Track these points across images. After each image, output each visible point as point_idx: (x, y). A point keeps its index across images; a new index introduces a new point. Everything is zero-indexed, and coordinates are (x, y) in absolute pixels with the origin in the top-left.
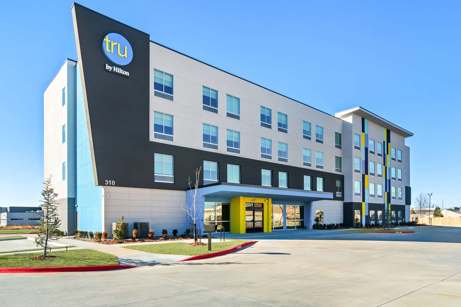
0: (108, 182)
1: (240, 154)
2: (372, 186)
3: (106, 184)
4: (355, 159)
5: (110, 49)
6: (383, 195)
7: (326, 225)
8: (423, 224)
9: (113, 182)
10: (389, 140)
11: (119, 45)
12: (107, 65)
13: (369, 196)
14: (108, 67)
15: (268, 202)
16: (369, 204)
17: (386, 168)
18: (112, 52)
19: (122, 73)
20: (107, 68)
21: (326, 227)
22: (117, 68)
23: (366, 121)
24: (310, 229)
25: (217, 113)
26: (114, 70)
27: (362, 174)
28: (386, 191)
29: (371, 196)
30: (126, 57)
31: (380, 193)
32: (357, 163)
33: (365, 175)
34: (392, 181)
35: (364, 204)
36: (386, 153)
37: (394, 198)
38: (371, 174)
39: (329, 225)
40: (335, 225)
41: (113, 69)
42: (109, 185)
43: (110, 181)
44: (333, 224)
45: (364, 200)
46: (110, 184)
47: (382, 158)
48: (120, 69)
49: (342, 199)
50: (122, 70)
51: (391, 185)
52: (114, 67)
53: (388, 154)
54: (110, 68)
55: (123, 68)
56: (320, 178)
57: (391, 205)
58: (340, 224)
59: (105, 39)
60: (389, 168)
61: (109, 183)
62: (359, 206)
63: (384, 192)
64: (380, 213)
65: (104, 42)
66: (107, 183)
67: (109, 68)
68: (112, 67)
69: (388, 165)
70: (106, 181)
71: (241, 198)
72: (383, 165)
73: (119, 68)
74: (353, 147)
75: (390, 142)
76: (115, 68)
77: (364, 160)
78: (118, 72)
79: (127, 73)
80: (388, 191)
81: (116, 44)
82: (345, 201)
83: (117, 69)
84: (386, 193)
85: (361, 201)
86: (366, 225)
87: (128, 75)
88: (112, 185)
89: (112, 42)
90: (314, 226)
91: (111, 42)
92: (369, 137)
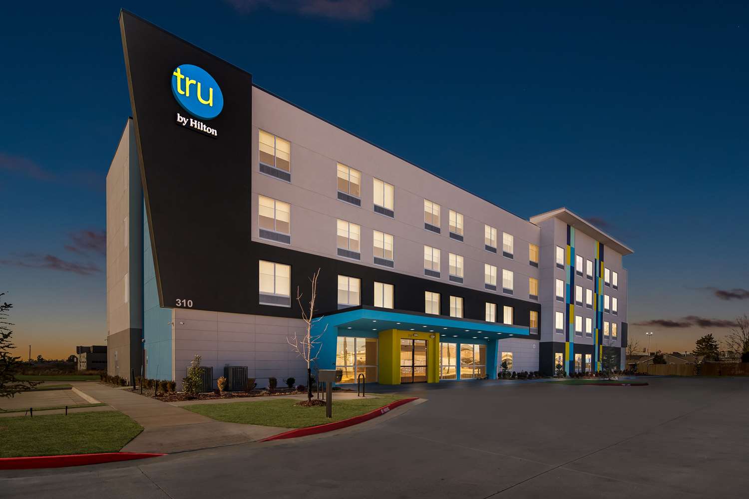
0: (181, 302)
1: (393, 268)
2: (579, 320)
3: (177, 304)
4: (557, 282)
5: (183, 89)
6: (593, 332)
7: (517, 373)
8: (644, 373)
9: (190, 302)
10: (601, 258)
11: (199, 84)
12: (179, 114)
13: (575, 334)
14: (180, 119)
15: (435, 338)
16: (575, 345)
17: (597, 295)
18: (188, 95)
19: (205, 130)
20: (178, 120)
21: (516, 376)
22: (196, 121)
23: (572, 230)
24: (494, 378)
25: (360, 205)
26: (191, 125)
27: (565, 302)
28: (597, 327)
29: (578, 333)
30: (211, 105)
31: (589, 330)
32: (560, 289)
33: (571, 305)
34: (605, 313)
35: (568, 345)
36: (598, 275)
37: (607, 337)
38: (578, 303)
39: (519, 373)
40: (529, 374)
41: (189, 122)
42: (182, 307)
43: (184, 301)
44: (526, 372)
45: (568, 340)
46: (185, 306)
47: (592, 282)
48: (202, 124)
49: (537, 337)
50: (205, 126)
51: (603, 319)
52: (191, 120)
53: (600, 276)
54: (185, 120)
55: (208, 123)
56: (508, 307)
57: (603, 347)
58: (535, 373)
59: (175, 73)
60: (601, 296)
61: (183, 304)
62: (561, 348)
63: (595, 329)
64: (588, 357)
65: (173, 78)
66: (179, 304)
67: (182, 121)
68: (187, 120)
69: (600, 293)
70: (177, 300)
71: (395, 331)
72: (594, 291)
73: (199, 122)
74: (555, 265)
75: (603, 261)
76: (193, 121)
77: (569, 284)
78: (199, 128)
79: (213, 132)
80: (599, 328)
81: (194, 82)
82: (542, 340)
83: (195, 123)
84: (597, 330)
85: (564, 340)
86: (570, 374)
87: (216, 134)
88: (187, 307)
89: (187, 79)
90: (499, 375)
91: (185, 79)
92: (576, 252)
